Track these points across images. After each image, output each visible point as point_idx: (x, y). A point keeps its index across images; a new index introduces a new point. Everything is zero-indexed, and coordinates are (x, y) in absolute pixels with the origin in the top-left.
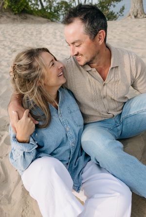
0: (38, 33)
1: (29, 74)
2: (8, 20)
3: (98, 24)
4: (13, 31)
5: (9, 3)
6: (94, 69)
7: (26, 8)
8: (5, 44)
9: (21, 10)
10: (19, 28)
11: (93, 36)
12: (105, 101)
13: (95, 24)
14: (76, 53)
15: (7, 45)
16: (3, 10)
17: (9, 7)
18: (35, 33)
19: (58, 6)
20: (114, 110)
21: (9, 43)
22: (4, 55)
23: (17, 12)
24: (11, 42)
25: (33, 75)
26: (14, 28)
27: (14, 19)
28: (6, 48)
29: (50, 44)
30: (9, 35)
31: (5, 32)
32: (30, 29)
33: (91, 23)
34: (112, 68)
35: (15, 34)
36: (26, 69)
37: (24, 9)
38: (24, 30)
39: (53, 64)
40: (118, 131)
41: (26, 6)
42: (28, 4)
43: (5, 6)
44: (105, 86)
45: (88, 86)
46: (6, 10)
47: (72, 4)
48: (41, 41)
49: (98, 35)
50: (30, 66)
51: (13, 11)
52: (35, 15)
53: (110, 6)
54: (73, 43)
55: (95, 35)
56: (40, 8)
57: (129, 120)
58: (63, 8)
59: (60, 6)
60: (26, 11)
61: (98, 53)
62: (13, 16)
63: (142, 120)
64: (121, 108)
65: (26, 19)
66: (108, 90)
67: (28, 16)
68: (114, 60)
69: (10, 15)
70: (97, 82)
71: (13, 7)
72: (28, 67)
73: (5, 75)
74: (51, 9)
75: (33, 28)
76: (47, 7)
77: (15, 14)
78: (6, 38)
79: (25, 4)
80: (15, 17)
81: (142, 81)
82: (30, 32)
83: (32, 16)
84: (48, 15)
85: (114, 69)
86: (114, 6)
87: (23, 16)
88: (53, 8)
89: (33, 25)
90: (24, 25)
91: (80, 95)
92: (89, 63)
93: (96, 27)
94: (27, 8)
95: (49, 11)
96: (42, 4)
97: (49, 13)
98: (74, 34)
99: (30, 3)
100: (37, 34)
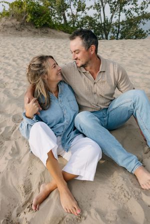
0: (57, 47)
1: (39, 70)
2: (29, 33)
3: (91, 41)
4: (33, 44)
5: (31, 17)
6: (88, 72)
7: (48, 23)
8: (25, 56)
9: (43, 24)
10: (38, 42)
11: (87, 48)
12: (96, 96)
13: (89, 41)
14: (76, 58)
15: (26, 57)
16: (25, 24)
17: (32, 20)
18: (54, 48)
19: (82, 21)
20: (103, 104)
21: (28, 55)
22: (23, 66)
23: (38, 26)
24: (30, 54)
25: (41, 71)
26: (34, 42)
27: (35, 33)
28: (26, 60)
29: (67, 59)
30: (29, 48)
31: (25, 45)
32: (49, 44)
33: (86, 40)
34: (101, 72)
35: (35, 47)
36: (37, 67)
37: (46, 23)
38: (44, 44)
39: (55, 67)
40: (105, 121)
41: (48, 20)
42: (50, 18)
43: (28, 20)
44: (96, 84)
45: (83, 82)
46: (28, 24)
47: (98, 20)
48: (59, 55)
49: (91, 48)
50: (40, 66)
51: (35, 25)
52: (56, 30)
53: (140, 23)
54: (75, 52)
55: (89, 48)
56: (63, 22)
57: (113, 112)
58: (88, 23)
59: (84, 21)
60: (48, 24)
61: (91, 59)
62: (34, 30)
63: (121, 112)
64: (108, 104)
65: (47, 33)
66: (97, 87)
67: (50, 30)
68: (102, 66)
69: (32, 28)
70: (89, 80)
71: (35, 21)
72: (38, 66)
73: (22, 82)
74: (74, 24)
75: (53, 42)
76: (70, 22)
77: (37, 28)
78: (25, 50)
79: (48, 18)
80: (36, 31)
81: (122, 84)
82: (49, 46)
83: (53, 31)
84: (70, 30)
85: (102, 73)
86: (144, 24)
87: (44, 30)
88: (76, 23)
89: (53, 39)
90: (45, 39)
91: (77, 89)
92: (84, 66)
93: (90, 43)
94: (50, 22)
95: (72, 26)
96: (65, 18)
97: (72, 28)
98: (75, 46)
99: (53, 17)
100: (55, 49)
